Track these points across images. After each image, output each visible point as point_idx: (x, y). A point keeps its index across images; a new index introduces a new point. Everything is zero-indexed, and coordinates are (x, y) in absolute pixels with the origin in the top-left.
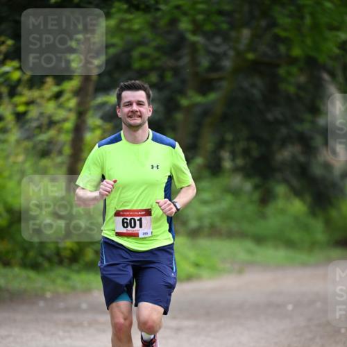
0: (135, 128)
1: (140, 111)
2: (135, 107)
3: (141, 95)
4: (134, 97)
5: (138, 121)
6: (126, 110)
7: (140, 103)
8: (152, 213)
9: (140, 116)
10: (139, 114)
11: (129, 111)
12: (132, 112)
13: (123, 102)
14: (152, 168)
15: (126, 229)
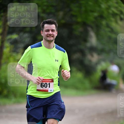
0: (50, 42)
1: (53, 34)
2: (51, 32)
3: (53, 27)
4: (50, 27)
5: (52, 39)
6: (46, 33)
7: (53, 31)
8: (54, 81)
9: (53, 37)
10: (52, 35)
11: (48, 34)
12: (49, 34)
13: (45, 29)
14: (56, 61)
15: (42, 88)
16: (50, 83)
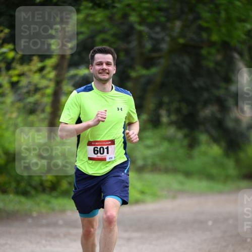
1: (108, 69)
2: (105, 67)
4: (104, 58)
6: (98, 67)
7: (108, 64)
8: (116, 142)
12: (102, 70)
14: (118, 110)
15: (96, 155)
16: (108, 147)
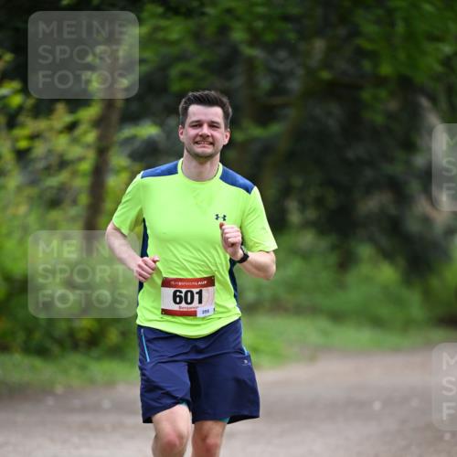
0: (202, 159)
1: (212, 136)
2: (206, 131)
4: (206, 115)
5: (209, 149)
7: (213, 125)
9: (212, 144)
10: (211, 140)
11: (197, 135)
12: (201, 136)
13: (189, 121)
14: (217, 219)
15: (178, 306)
16: (201, 291)
